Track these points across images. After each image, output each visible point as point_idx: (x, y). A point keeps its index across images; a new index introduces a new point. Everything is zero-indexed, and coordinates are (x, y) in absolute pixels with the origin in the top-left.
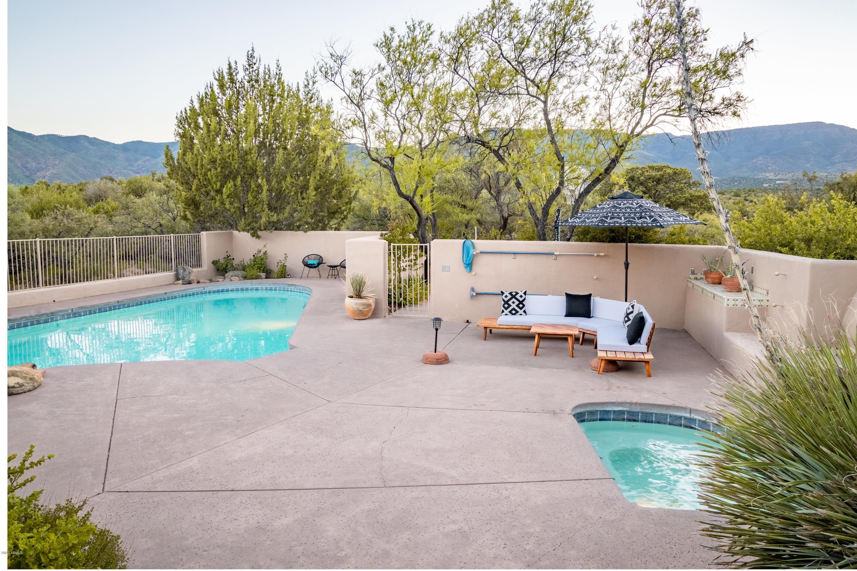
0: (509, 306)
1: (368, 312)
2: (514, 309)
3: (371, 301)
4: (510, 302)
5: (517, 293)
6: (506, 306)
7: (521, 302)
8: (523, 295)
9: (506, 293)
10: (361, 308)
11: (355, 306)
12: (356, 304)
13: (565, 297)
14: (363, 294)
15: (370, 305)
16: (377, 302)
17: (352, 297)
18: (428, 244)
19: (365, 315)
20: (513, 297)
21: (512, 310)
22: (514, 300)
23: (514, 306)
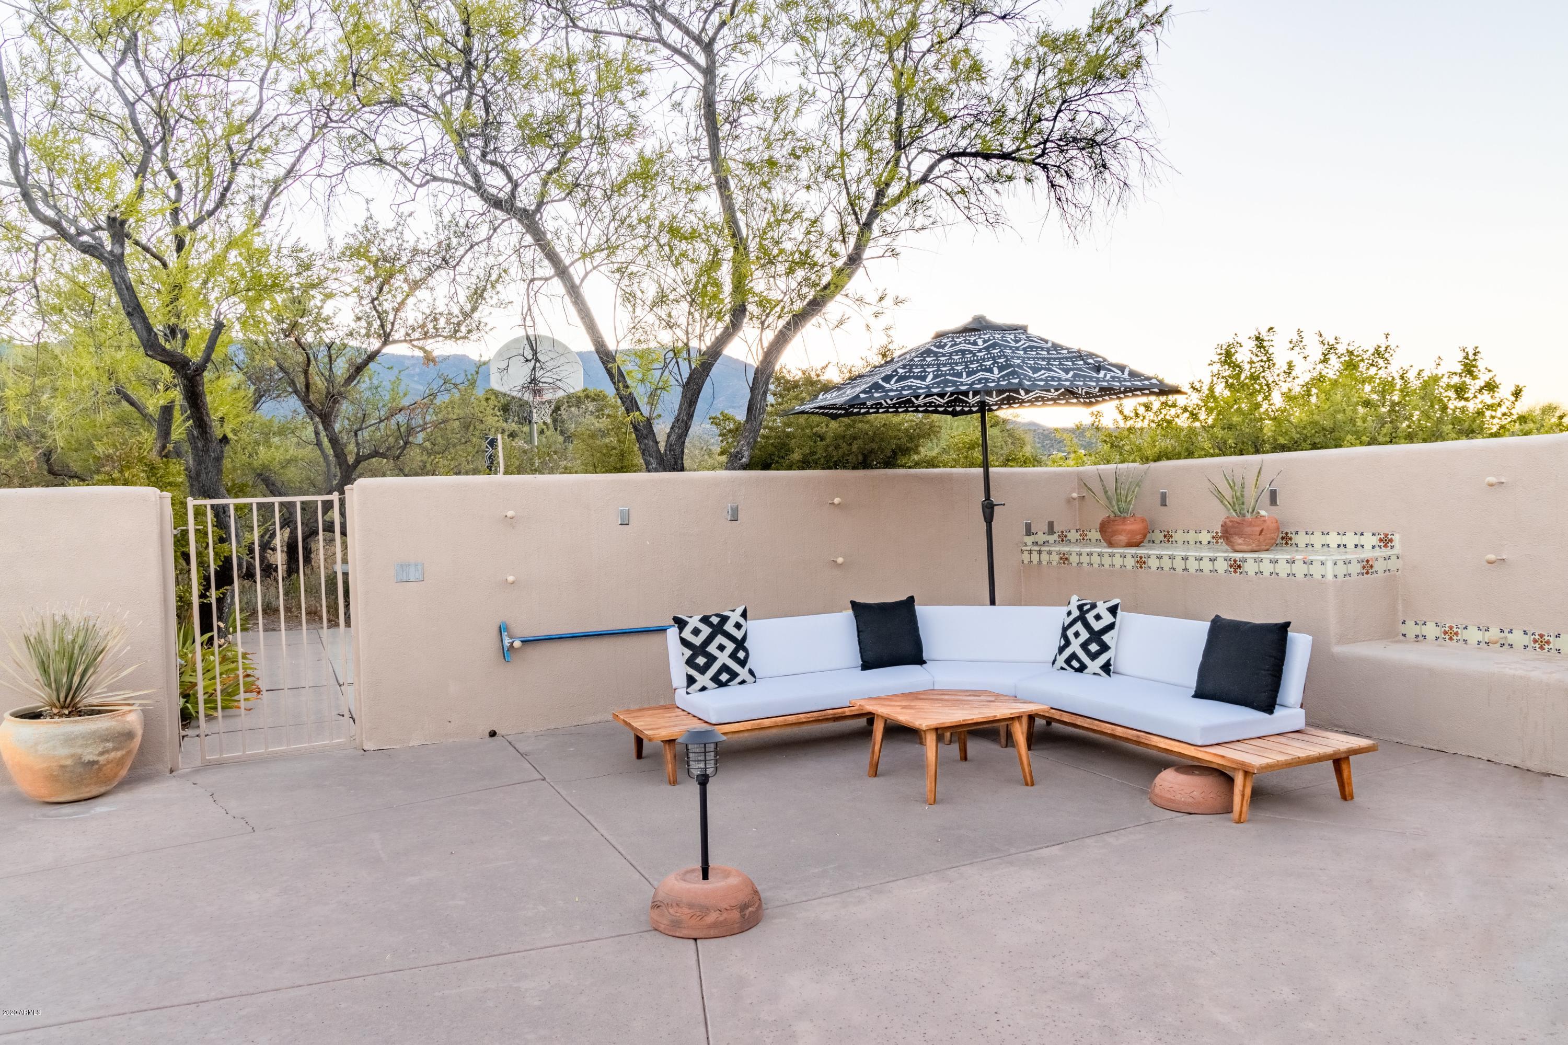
0: (712, 659)
1: (120, 762)
2: (725, 668)
3: (133, 719)
4: (712, 649)
5: (724, 619)
6: (701, 661)
7: (740, 644)
8: (742, 621)
9: (694, 622)
10: (90, 754)
11: (63, 751)
12: (69, 740)
13: (850, 612)
14: (89, 699)
15: (130, 735)
16: (149, 719)
17: (35, 715)
18: (335, 497)
19: (107, 780)
20: (718, 629)
21: (719, 672)
22: (720, 639)
23: (723, 658)
